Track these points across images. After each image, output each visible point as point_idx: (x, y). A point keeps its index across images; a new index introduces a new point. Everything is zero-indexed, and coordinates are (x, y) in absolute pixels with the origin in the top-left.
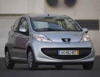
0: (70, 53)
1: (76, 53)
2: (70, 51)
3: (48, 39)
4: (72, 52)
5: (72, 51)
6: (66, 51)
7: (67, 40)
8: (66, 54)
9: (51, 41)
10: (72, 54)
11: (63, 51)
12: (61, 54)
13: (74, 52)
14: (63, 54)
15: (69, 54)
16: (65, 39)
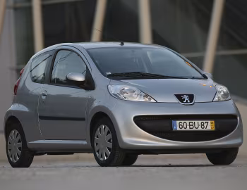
0: (197, 127)
1: (210, 126)
2: (196, 122)
3: (147, 96)
4: (200, 124)
5: (200, 122)
6: (188, 122)
7: (186, 98)
8: (188, 129)
9: (152, 101)
10: (200, 129)
11: (183, 122)
12: (178, 129)
13: (205, 125)
14: (183, 129)
15: (194, 129)
16: (183, 95)
